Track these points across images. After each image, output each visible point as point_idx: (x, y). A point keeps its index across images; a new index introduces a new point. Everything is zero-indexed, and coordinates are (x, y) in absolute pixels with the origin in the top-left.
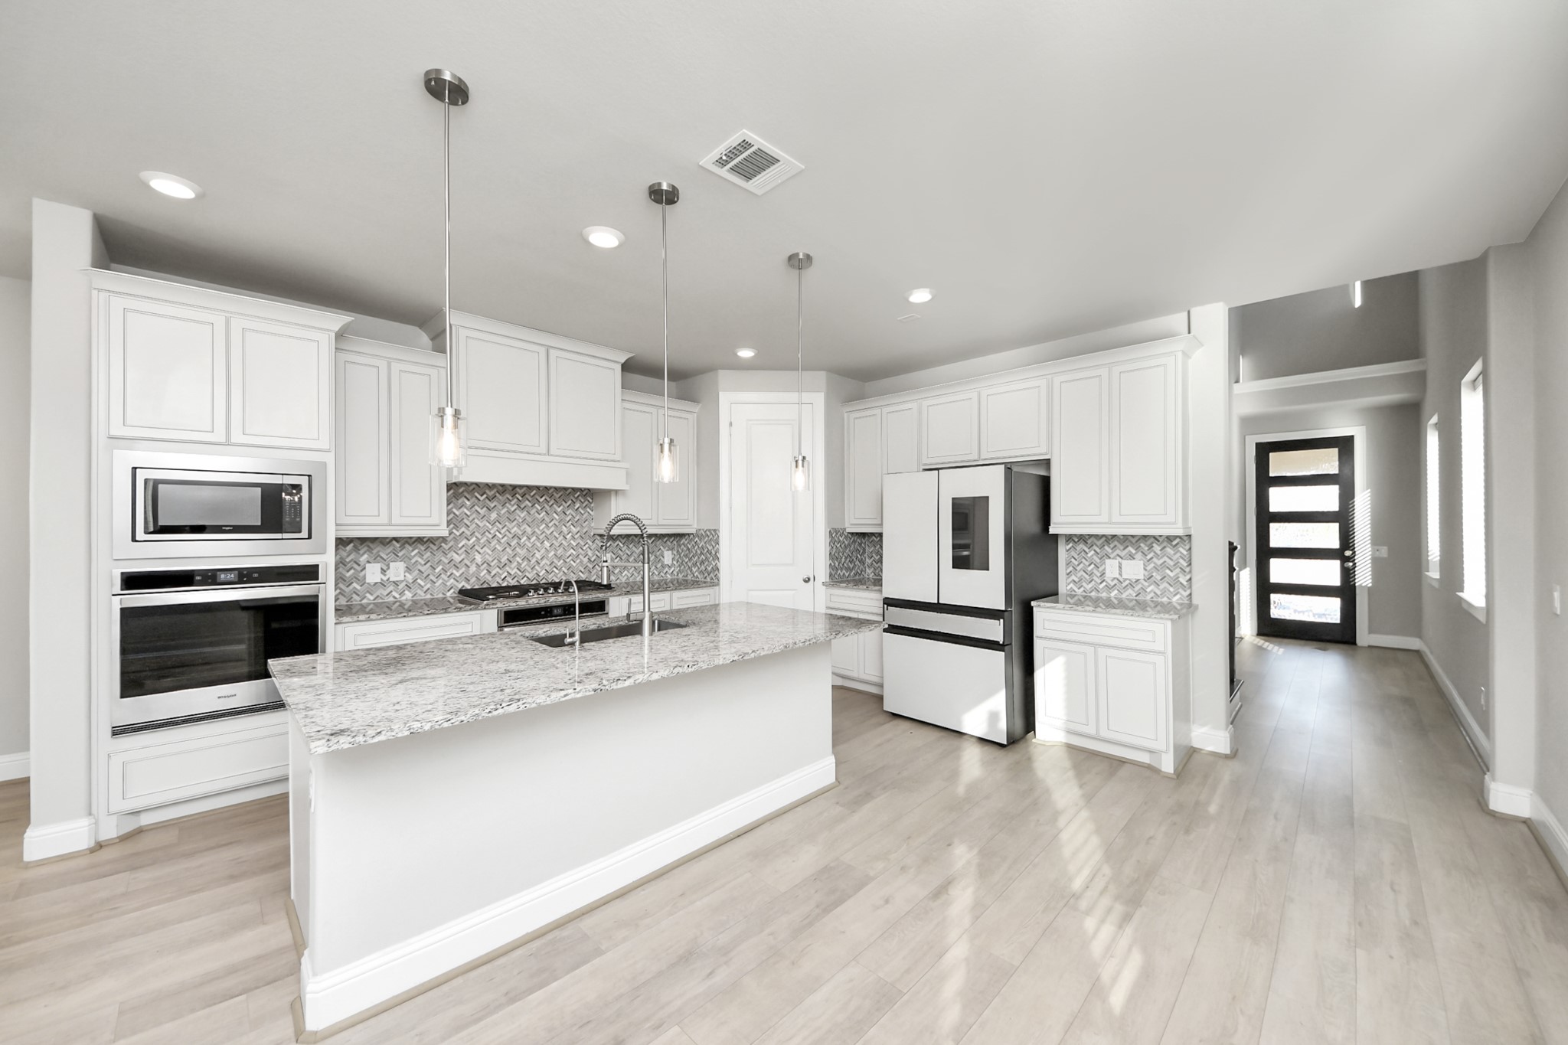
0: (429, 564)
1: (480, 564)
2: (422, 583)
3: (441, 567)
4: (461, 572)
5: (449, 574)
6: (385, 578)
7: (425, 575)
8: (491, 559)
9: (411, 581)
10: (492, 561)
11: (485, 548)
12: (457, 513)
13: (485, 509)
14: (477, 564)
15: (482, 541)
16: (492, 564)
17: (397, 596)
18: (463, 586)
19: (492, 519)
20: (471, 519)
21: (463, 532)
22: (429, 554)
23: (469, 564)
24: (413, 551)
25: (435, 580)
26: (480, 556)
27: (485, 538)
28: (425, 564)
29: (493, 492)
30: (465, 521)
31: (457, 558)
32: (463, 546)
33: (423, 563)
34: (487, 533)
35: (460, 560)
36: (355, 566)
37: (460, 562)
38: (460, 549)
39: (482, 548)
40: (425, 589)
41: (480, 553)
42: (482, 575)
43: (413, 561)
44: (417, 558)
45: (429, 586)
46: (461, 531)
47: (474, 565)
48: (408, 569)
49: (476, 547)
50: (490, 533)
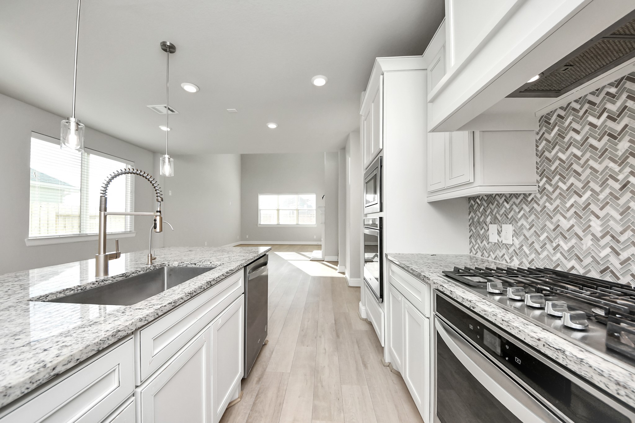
0: (533, 229)
1: (599, 235)
2: (528, 252)
3: (545, 235)
4: (570, 244)
5: (554, 245)
6: (500, 241)
7: (530, 242)
8: (619, 229)
9: (518, 247)
10: (622, 233)
11: (608, 209)
12: (563, 157)
13: (606, 138)
14: (593, 235)
15: (602, 197)
16: (622, 238)
17: (509, 261)
18: (573, 268)
19: (620, 153)
20: (582, 162)
21: (572, 184)
22: (533, 217)
23: (581, 234)
24: (519, 212)
25: (539, 250)
26: (599, 222)
27: (607, 191)
28: (530, 229)
29: (619, 103)
30: (575, 167)
31: (565, 224)
32: (572, 206)
33: (528, 227)
34: (611, 182)
35: (569, 226)
36: (484, 225)
37: (568, 230)
38: (568, 210)
39: (602, 209)
40: (530, 259)
41: (598, 217)
42: (603, 254)
43: (519, 224)
44: (523, 221)
45: (533, 256)
46: (568, 184)
47: (590, 237)
48: (516, 234)
49: (593, 207)
50: (617, 180)
